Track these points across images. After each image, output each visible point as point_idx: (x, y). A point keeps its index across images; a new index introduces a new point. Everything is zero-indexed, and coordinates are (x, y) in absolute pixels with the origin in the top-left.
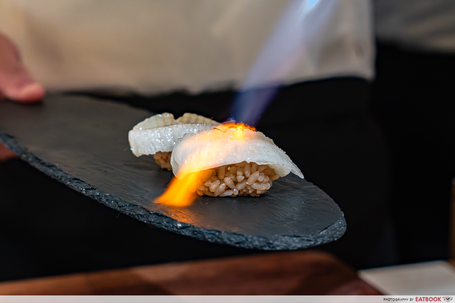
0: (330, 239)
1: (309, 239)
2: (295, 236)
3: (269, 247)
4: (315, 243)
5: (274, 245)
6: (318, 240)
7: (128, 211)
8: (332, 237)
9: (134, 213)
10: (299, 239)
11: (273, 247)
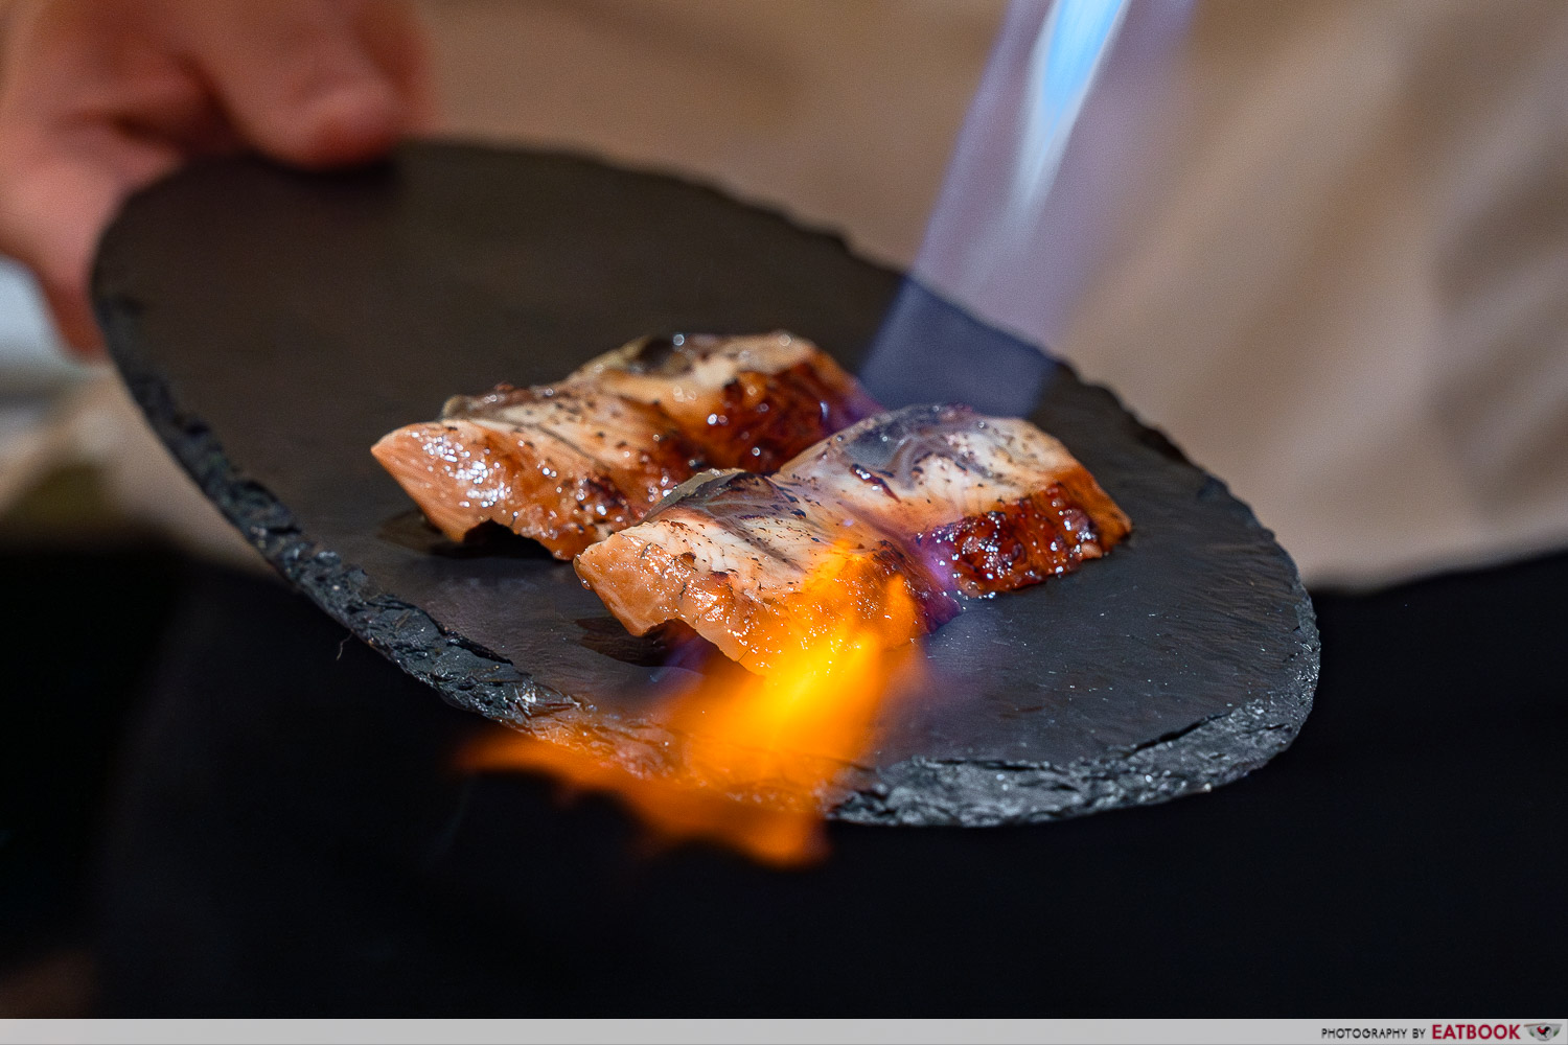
0: (1176, 785)
1: (1063, 780)
2: (1003, 767)
3: (870, 808)
4: (1089, 803)
5: (891, 803)
6: (1111, 786)
7: (372, 628)
8: (1192, 778)
9: (389, 640)
10: (1018, 778)
11: (890, 812)
